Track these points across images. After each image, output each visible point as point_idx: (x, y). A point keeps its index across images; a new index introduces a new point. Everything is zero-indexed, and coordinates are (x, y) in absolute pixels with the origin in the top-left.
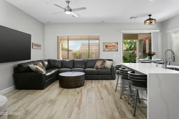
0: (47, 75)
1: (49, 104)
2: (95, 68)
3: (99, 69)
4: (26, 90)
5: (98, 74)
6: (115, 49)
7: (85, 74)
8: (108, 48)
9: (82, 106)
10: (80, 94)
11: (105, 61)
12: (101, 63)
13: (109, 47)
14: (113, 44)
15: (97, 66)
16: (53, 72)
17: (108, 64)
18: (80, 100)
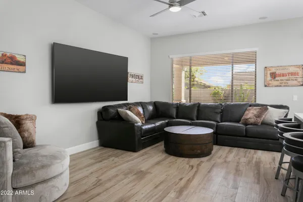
0: (144, 128)
1: (134, 177)
2: (243, 124)
3: (251, 124)
4: (113, 149)
5: (246, 136)
6: (295, 82)
7: (214, 133)
8: (277, 79)
9: (185, 193)
10: (194, 169)
11: (268, 109)
12: (255, 112)
13: (280, 75)
14: (292, 70)
15: (247, 119)
16: (158, 124)
17: (274, 115)
18: (189, 181)
